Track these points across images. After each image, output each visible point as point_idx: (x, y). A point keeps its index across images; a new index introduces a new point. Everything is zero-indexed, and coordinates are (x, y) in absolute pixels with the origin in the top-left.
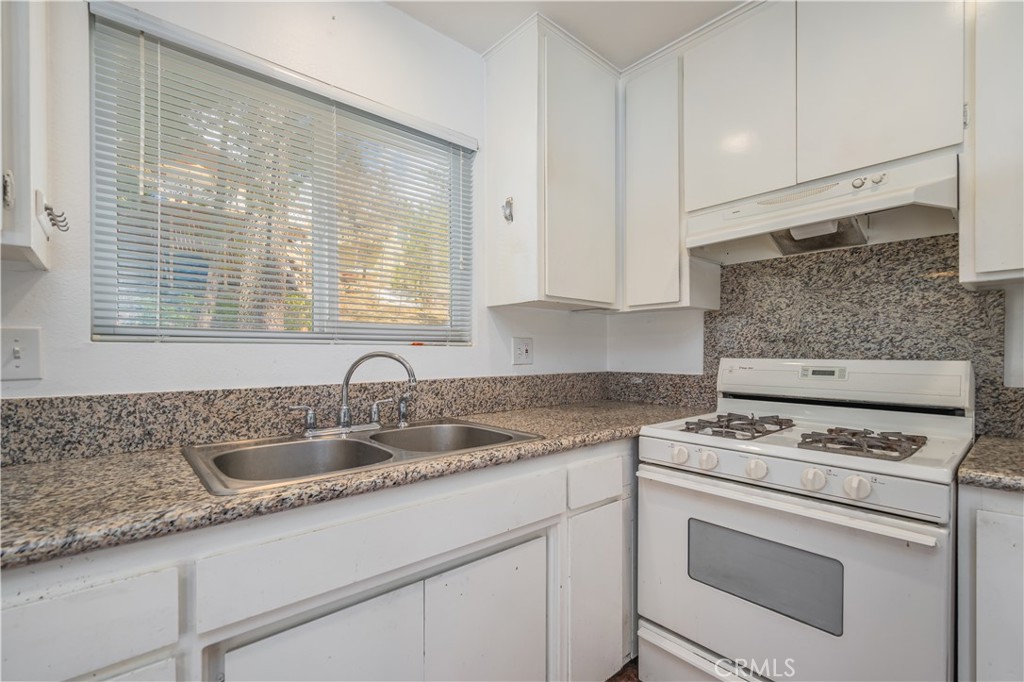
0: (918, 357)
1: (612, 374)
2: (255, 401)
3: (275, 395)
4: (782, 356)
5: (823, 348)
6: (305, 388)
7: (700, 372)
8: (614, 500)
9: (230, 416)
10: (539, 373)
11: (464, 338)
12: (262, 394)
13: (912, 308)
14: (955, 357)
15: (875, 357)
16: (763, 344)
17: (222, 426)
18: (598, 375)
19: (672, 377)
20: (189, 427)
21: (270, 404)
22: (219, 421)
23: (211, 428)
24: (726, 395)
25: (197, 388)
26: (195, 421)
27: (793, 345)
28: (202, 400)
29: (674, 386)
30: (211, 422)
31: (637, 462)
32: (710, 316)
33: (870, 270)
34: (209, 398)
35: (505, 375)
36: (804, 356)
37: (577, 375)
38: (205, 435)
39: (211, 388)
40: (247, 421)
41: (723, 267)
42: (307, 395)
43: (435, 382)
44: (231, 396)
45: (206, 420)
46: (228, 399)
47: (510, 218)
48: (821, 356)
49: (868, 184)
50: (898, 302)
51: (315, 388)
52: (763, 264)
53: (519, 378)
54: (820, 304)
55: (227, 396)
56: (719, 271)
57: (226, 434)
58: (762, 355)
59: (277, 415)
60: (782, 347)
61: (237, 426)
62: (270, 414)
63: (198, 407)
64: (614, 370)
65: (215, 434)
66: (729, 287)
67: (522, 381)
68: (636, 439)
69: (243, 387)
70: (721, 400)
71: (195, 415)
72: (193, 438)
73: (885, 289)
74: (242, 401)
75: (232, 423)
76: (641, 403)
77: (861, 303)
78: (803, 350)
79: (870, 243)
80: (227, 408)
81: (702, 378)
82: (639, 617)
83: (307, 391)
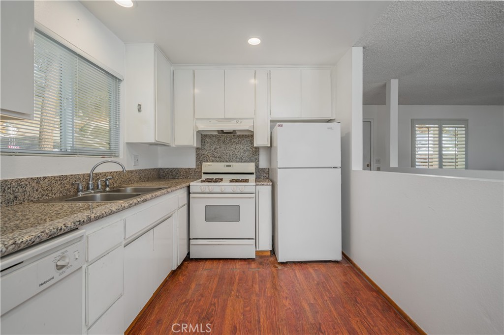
0: (246, 162)
1: (161, 169)
2: (54, 182)
3: (61, 179)
4: (218, 162)
5: (227, 160)
6: (71, 175)
7: (195, 167)
8: (184, 205)
9: (46, 188)
10: (141, 168)
11: (116, 155)
12: (56, 178)
13: (245, 150)
14: (252, 162)
15: (238, 162)
16: (213, 159)
17: (43, 193)
18: (157, 169)
19: (185, 169)
20: (31, 194)
21: (59, 182)
22: (42, 190)
23: (39, 194)
24: (204, 173)
25: (34, 176)
26: (33, 191)
27: (221, 159)
28: (35, 181)
29: (186, 172)
30: (39, 191)
31: (189, 193)
32: (197, 149)
33: (237, 140)
34: (38, 180)
35: (132, 169)
36: (223, 162)
37: (151, 169)
38: (37, 197)
39: (39, 176)
40: (51, 190)
41: (202, 135)
42: (72, 178)
43: (111, 172)
44: (46, 180)
45: (37, 190)
46: (45, 181)
47: (140, 110)
48: (227, 162)
49: (239, 122)
50: (242, 149)
51: (75, 175)
52: (213, 136)
53: (136, 170)
54: (227, 148)
55: (44, 180)
56: (200, 136)
57: (44, 196)
58: (213, 161)
59: (62, 187)
60: (218, 159)
61: (48, 192)
62: (59, 187)
63: (34, 184)
64: (162, 167)
65: (40, 196)
66: (203, 141)
67: (136, 171)
68: (189, 187)
69: (50, 176)
70: (203, 175)
71: (33, 188)
72: (32, 198)
73: (240, 145)
74: (50, 181)
75: (46, 191)
76: (174, 178)
77: (235, 149)
78: (223, 160)
79: (237, 134)
80: (44, 184)
81: (195, 169)
82: (190, 239)
83: (72, 177)
